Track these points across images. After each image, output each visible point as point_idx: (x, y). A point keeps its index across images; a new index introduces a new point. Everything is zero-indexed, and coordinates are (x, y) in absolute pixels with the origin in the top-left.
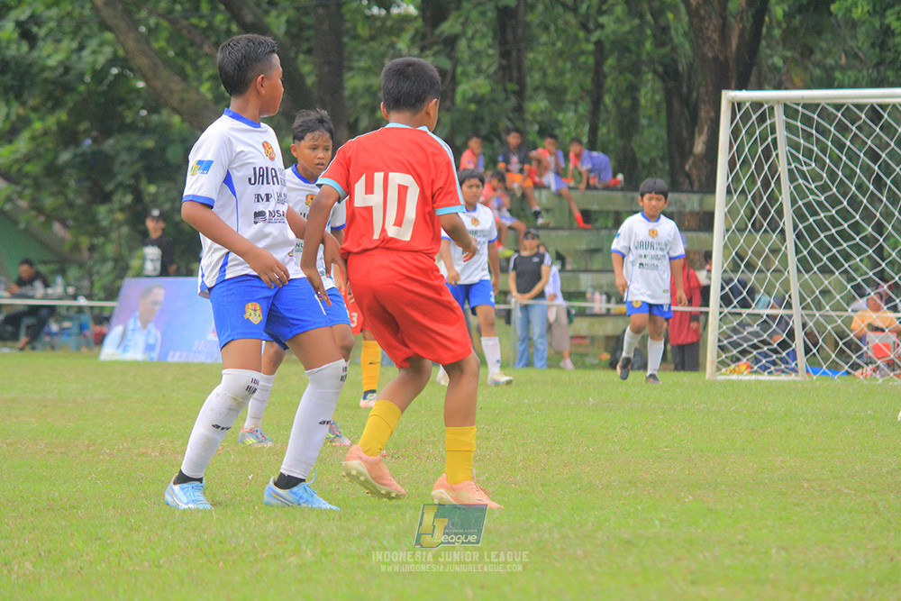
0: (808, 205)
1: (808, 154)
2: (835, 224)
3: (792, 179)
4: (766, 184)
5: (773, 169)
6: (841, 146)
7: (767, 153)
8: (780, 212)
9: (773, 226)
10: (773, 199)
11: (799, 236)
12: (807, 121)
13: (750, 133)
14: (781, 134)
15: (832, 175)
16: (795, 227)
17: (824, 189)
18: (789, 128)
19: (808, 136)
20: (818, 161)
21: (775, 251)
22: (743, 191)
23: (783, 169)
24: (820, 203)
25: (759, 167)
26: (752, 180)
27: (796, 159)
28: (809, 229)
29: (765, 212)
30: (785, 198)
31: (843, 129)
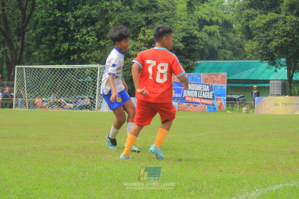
0: (29, 83)
1: (29, 75)
2: (33, 86)
3: (26, 79)
4: (22, 80)
5: (23, 78)
6: (33, 74)
7: (22, 75)
8: (24, 84)
9: (23, 86)
10: (23, 82)
11: (27, 88)
12: (28, 70)
13: (20, 72)
14: (24, 72)
15: (32, 79)
16: (27, 86)
17: (31, 81)
18: (26, 71)
19: (29, 73)
20: (30, 77)
21: (24, 90)
22: (19, 81)
23: (25, 78)
24: (30, 83)
25: (21, 77)
26: (20, 79)
27: (27, 76)
28: (29, 87)
29: (22, 84)
30: (25, 82)
31: (34, 72)
